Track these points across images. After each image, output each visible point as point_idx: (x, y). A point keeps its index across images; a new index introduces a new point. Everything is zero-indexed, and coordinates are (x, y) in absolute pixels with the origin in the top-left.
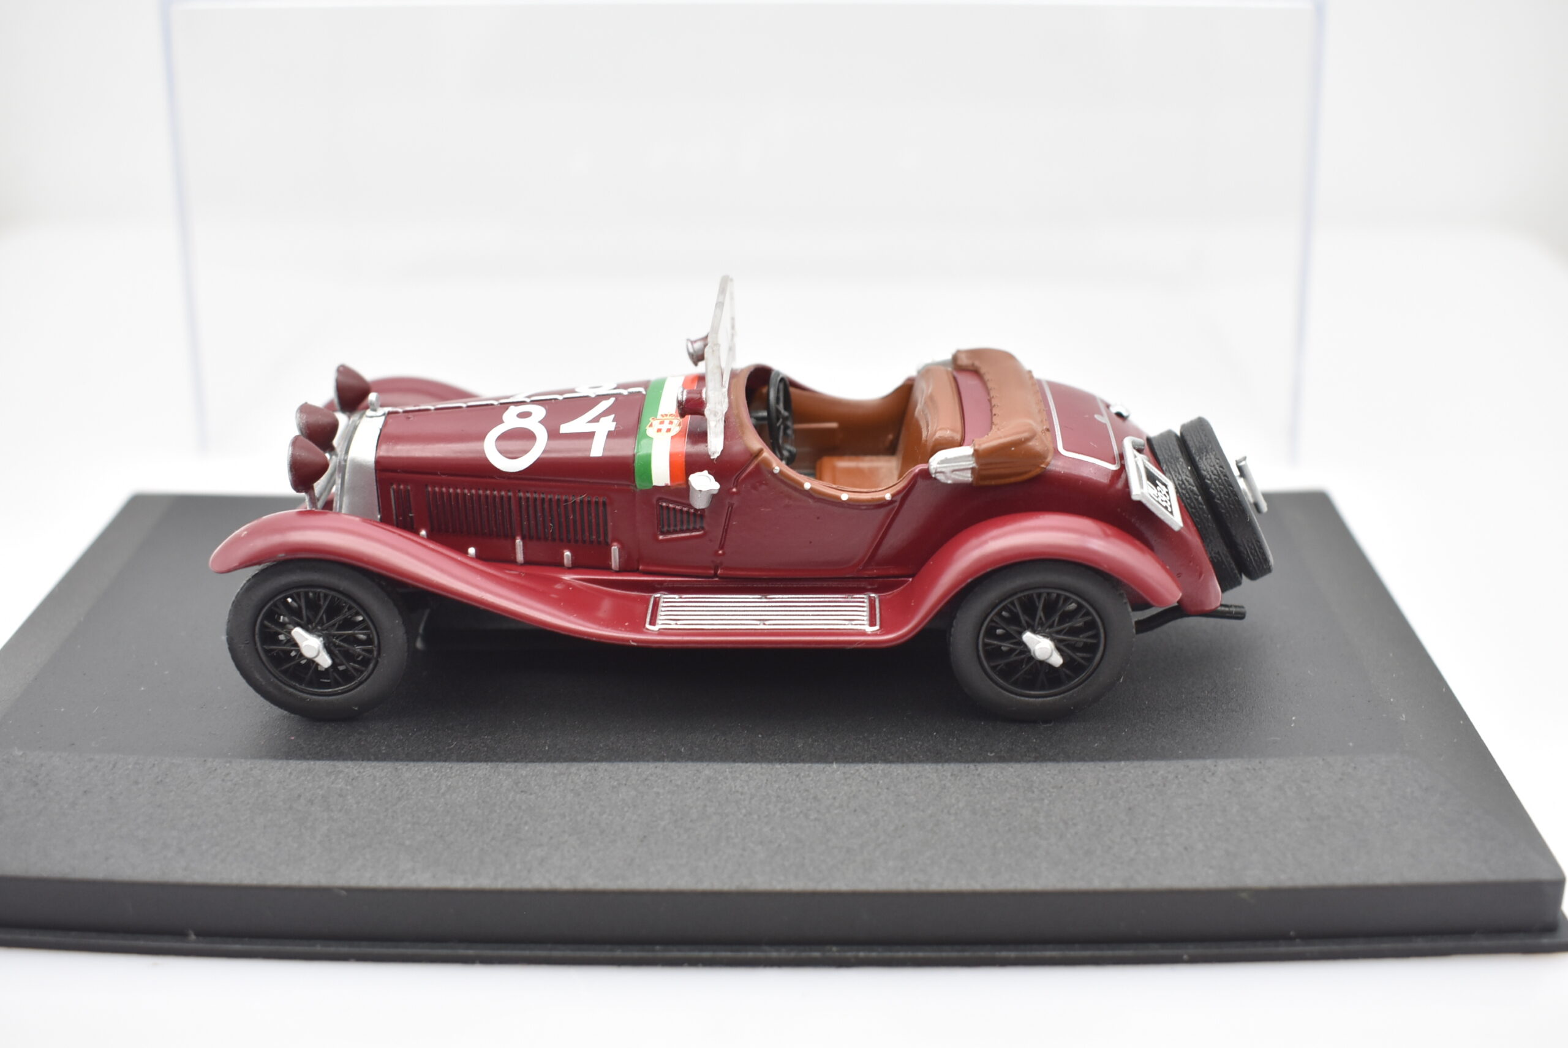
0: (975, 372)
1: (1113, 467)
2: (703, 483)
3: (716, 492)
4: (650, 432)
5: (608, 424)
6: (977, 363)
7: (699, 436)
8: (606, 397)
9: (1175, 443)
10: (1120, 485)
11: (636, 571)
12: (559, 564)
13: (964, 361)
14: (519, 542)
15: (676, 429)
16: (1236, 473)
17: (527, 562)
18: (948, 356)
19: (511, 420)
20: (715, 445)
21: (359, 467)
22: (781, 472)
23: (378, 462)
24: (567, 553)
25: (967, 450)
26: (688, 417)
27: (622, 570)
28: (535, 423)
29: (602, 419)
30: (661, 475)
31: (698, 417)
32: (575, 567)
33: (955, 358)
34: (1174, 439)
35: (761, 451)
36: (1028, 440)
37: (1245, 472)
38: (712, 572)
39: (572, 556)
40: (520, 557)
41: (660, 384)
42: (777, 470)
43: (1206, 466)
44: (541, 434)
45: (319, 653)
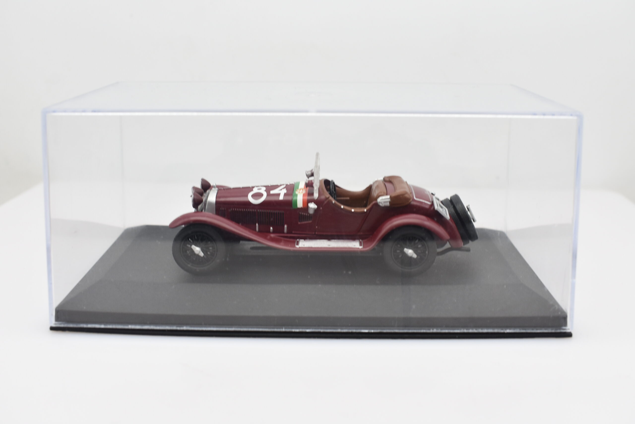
0: (390, 182)
1: (429, 203)
2: (312, 206)
3: (316, 209)
4: (297, 192)
5: (285, 191)
6: (391, 180)
7: (311, 194)
8: (283, 185)
9: (449, 202)
10: (432, 208)
11: (292, 233)
12: (269, 232)
13: (387, 179)
14: (257, 225)
15: (304, 192)
16: (467, 210)
17: (260, 231)
18: (382, 179)
19: (255, 191)
20: (316, 195)
21: (210, 204)
22: (335, 203)
23: (217, 202)
24: (271, 228)
25: (388, 197)
26: (308, 188)
27: (288, 232)
28: (263, 191)
29: (282, 190)
30: (300, 204)
31: (311, 188)
32: (274, 232)
33: (384, 179)
34: (449, 201)
35: (329, 198)
36: (405, 194)
37: (469, 209)
38: (314, 233)
39: (273, 229)
40: (257, 229)
41: (298, 183)
42: (334, 202)
43: (458, 207)
44: (265, 194)
45: (200, 252)
